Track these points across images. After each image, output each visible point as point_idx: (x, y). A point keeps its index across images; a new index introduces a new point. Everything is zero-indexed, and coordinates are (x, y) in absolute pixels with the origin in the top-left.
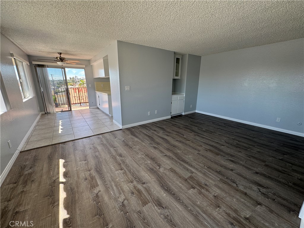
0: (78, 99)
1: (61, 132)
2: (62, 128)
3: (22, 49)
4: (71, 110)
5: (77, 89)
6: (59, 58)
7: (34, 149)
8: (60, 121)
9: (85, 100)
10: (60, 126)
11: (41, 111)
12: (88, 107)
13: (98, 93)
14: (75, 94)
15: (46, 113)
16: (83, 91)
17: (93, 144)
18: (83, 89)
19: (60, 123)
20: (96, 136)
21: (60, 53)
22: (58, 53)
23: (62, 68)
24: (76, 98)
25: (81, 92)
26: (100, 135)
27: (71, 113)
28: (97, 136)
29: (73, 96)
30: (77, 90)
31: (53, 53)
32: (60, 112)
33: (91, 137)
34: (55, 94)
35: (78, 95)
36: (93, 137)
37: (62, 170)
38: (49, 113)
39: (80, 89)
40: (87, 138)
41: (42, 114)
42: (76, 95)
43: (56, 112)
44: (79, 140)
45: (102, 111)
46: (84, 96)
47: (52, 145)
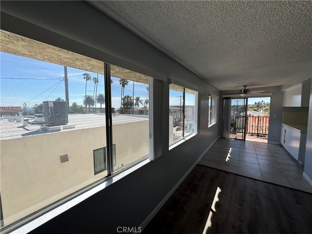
0: (256, 129)
1: (228, 160)
2: (230, 156)
3: (217, 88)
4: (244, 140)
5: (257, 118)
6: (243, 91)
7: (205, 166)
8: (231, 149)
9: (264, 131)
10: (229, 154)
11: (219, 135)
12: (266, 141)
13: (285, 127)
14: (254, 123)
15: (222, 137)
16: (265, 121)
17: (256, 192)
18: (265, 118)
19: (230, 151)
20: (264, 183)
21: (245, 86)
22: (243, 86)
23: (245, 98)
24: (254, 127)
25: (261, 121)
26: (271, 185)
27: (244, 143)
28: (266, 184)
29: (251, 125)
30: (257, 120)
31: (239, 87)
32: (234, 140)
33: (257, 181)
34: (236, 119)
35: (257, 125)
36: (260, 182)
37: (216, 199)
38: (225, 138)
39: (261, 118)
40: (251, 180)
41: (219, 138)
42: (254, 125)
43: (230, 138)
44: (242, 178)
45: (286, 151)
46: (264, 126)
47: (217, 169)
